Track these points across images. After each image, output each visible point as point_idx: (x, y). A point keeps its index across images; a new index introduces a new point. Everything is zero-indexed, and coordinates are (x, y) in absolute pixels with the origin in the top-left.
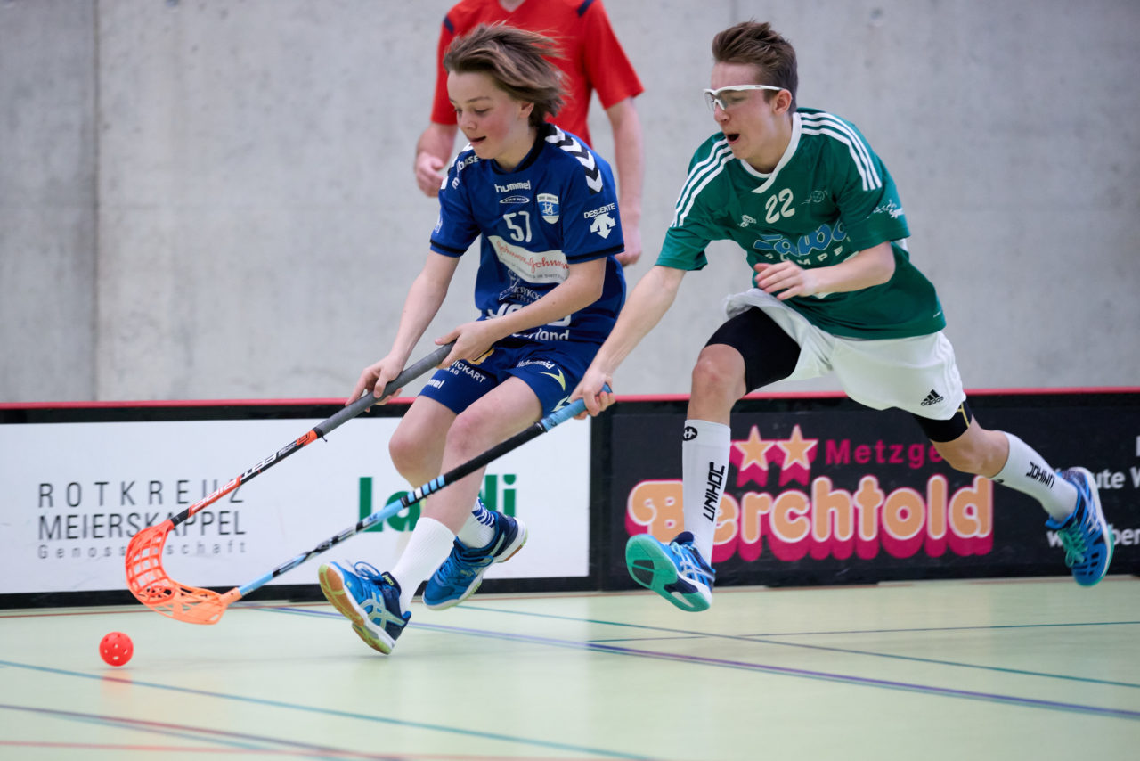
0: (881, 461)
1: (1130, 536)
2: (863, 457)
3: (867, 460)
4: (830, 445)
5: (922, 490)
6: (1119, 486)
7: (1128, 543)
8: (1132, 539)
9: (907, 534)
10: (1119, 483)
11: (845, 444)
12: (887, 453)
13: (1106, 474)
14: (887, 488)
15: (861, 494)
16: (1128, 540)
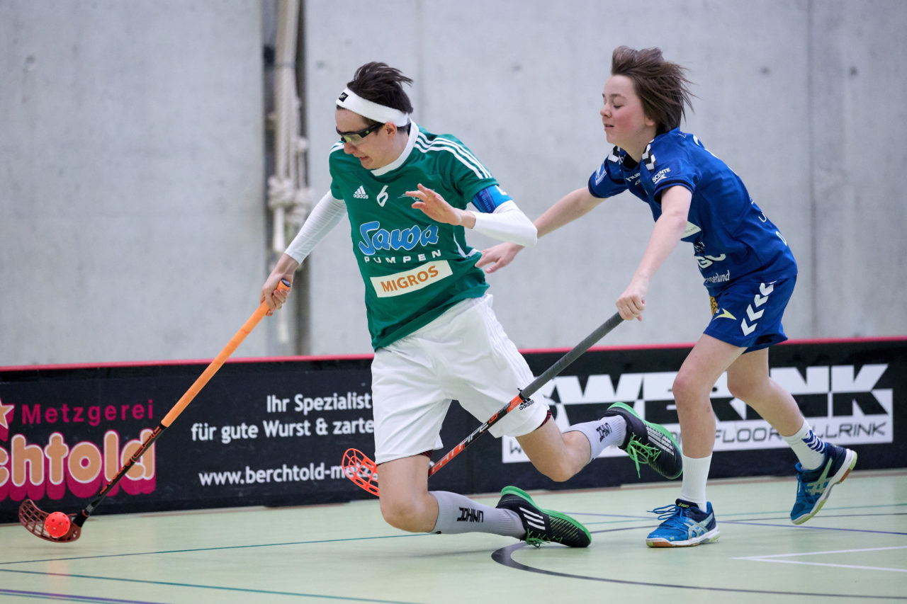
0: (66, 420)
1: (264, 476)
2: (51, 418)
3: (54, 420)
4: (25, 408)
5: (100, 444)
6: (254, 436)
7: (262, 481)
8: (265, 479)
9: (87, 479)
10: (253, 434)
11: (37, 407)
12: (71, 414)
13: (244, 427)
14: (71, 443)
15: (50, 447)
16: (261, 478)
